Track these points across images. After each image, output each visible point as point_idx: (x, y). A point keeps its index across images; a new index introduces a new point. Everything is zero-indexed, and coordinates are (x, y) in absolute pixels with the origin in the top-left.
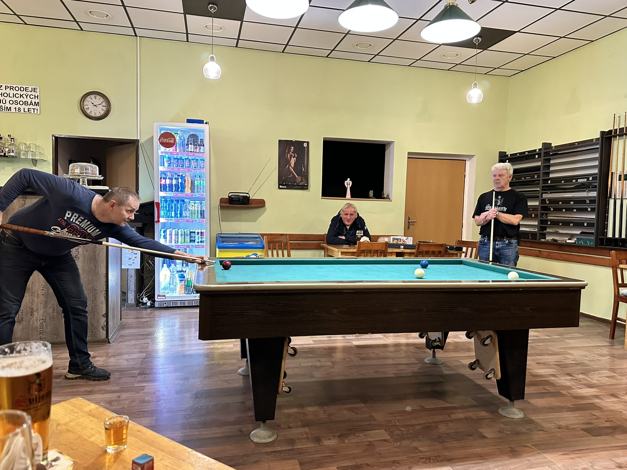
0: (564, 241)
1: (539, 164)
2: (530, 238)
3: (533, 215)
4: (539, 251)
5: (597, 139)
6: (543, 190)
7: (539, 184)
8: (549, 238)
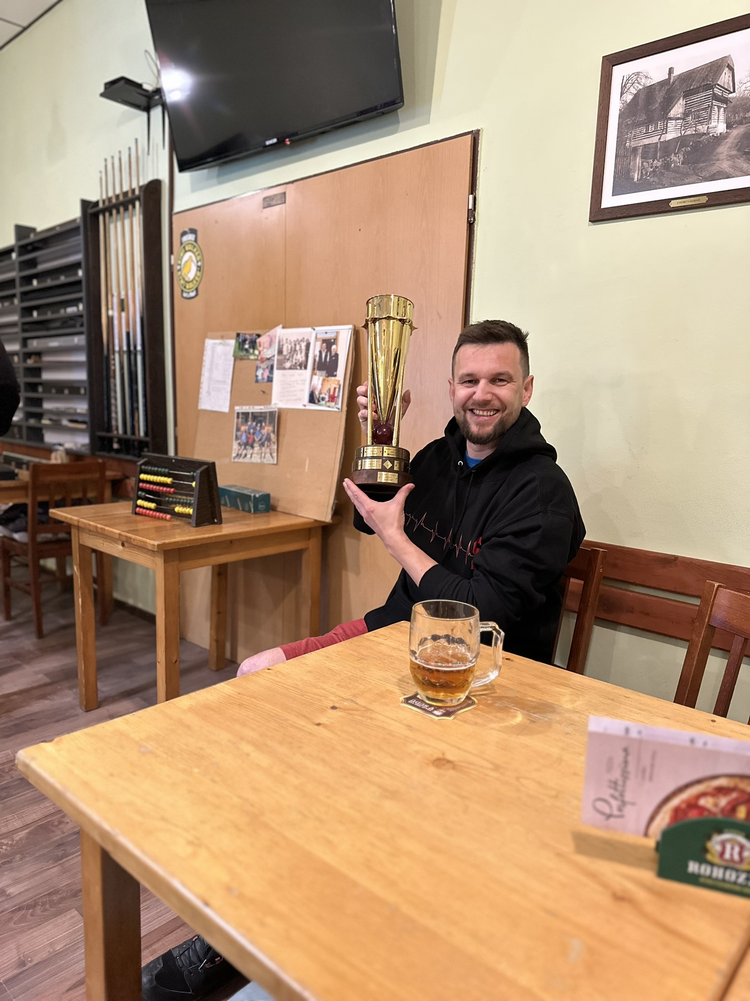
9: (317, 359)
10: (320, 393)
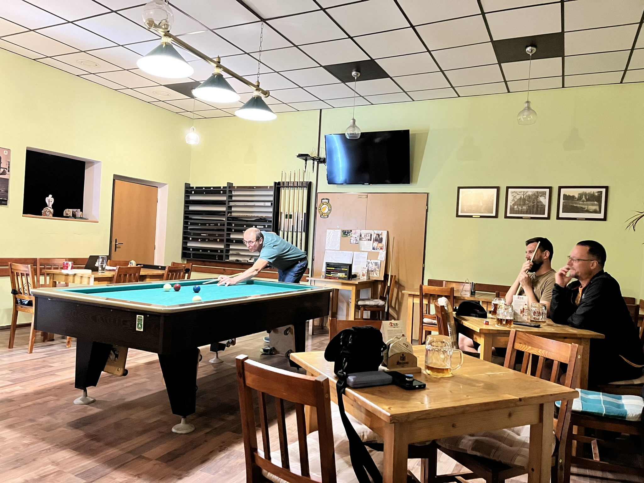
0: (246, 261)
1: (224, 198)
2: (217, 259)
3: (218, 240)
4: (224, 269)
5: (270, 187)
6: (228, 220)
7: (224, 215)
8: (232, 258)
9: (375, 239)
10: (377, 247)
